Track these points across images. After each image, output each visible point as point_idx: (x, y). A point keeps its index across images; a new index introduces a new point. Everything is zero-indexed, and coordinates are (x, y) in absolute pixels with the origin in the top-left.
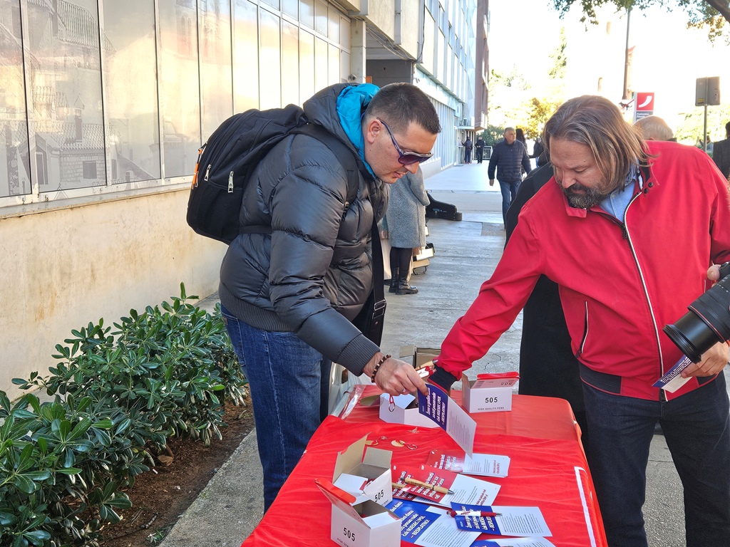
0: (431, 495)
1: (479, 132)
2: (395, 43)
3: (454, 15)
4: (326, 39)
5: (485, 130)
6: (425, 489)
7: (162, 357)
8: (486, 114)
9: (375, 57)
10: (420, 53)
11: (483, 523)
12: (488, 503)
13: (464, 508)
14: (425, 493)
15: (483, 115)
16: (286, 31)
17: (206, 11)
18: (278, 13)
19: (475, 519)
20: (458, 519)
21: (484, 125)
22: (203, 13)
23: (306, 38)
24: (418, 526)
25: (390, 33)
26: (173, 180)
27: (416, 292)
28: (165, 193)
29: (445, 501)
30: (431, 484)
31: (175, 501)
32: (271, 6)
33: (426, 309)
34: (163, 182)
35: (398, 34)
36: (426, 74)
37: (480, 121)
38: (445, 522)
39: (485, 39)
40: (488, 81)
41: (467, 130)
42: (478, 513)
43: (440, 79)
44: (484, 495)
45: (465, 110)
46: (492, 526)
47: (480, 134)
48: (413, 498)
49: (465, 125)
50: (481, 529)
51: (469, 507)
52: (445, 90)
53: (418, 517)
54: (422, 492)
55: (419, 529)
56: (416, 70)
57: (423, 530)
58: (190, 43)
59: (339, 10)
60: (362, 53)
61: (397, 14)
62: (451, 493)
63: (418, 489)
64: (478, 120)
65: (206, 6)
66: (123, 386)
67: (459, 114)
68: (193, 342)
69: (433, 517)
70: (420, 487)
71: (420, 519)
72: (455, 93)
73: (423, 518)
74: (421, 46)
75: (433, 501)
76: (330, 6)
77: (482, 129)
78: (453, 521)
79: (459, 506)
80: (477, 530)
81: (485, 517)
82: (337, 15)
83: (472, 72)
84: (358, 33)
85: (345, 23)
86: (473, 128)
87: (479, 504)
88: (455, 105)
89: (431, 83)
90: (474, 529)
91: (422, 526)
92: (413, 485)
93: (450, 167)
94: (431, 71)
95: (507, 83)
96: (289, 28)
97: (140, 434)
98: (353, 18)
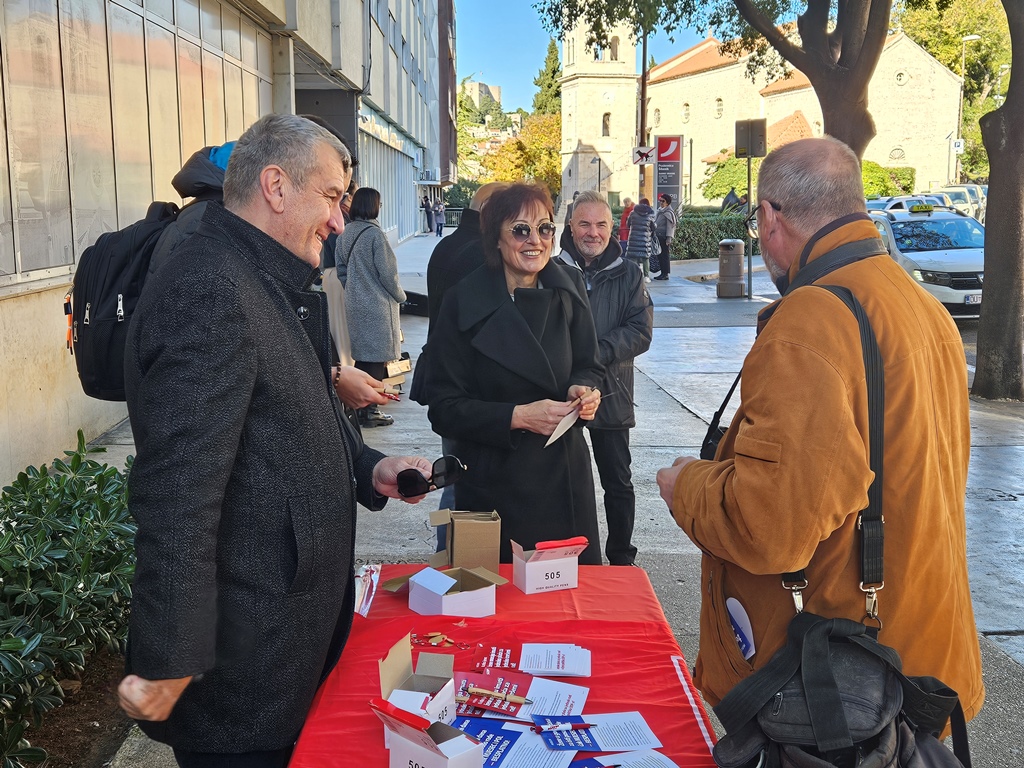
0: (504, 707)
1: (446, 189)
2: (332, 68)
3: (409, 28)
4: (239, 64)
5: (455, 185)
6: (495, 700)
7: (70, 540)
8: (456, 163)
9: (305, 86)
10: (367, 82)
11: (577, 739)
12: (577, 711)
13: (549, 721)
14: (496, 705)
15: (452, 165)
16: (183, 53)
17: (71, 28)
18: (172, 28)
19: (565, 733)
20: (545, 736)
21: (453, 179)
22: (68, 30)
23: (211, 63)
24: (497, 749)
25: (327, 55)
26: (34, 275)
27: (391, 422)
28: (27, 295)
29: (524, 714)
30: (501, 694)
31: (94, 744)
32: (162, 17)
33: (409, 445)
34: (19, 278)
35: (337, 56)
36: (375, 110)
37: (449, 173)
38: (529, 740)
39: (451, 60)
40: (456, 116)
41: (430, 186)
42: (568, 726)
43: (394, 117)
44: (571, 702)
45: (427, 158)
46: (588, 741)
47: (447, 190)
48: (482, 713)
49: (428, 179)
50: (576, 746)
51: (554, 719)
52: (401, 131)
53: (494, 738)
54: (492, 704)
55: (498, 753)
56: (361, 105)
57: (504, 755)
58: (50, 74)
59: (256, 22)
60: (289, 83)
61: (335, 26)
62: (530, 703)
63: (486, 701)
64: (446, 172)
65: (71, 21)
66: (18, 586)
67: (418, 164)
68: (113, 516)
69: (513, 737)
70: (488, 698)
71: (497, 740)
72: (413, 135)
73: (501, 738)
74: (367, 70)
75: (508, 715)
76: (242, 16)
77: (451, 183)
78: (539, 739)
79: (543, 719)
80: (571, 748)
81: (576, 731)
82: (253, 30)
83: (434, 104)
84: (283, 54)
85: (264, 41)
86: (439, 183)
87: (566, 714)
88: (412, 152)
89: (382, 121)
90: (567, 747)
91: (502, 748)
92: (479, 696)
93: (409, 238)
94: (380, 105)
95: (479, 119)
96: (188, 48)
97: (47, 653)
98: (275, 33)
